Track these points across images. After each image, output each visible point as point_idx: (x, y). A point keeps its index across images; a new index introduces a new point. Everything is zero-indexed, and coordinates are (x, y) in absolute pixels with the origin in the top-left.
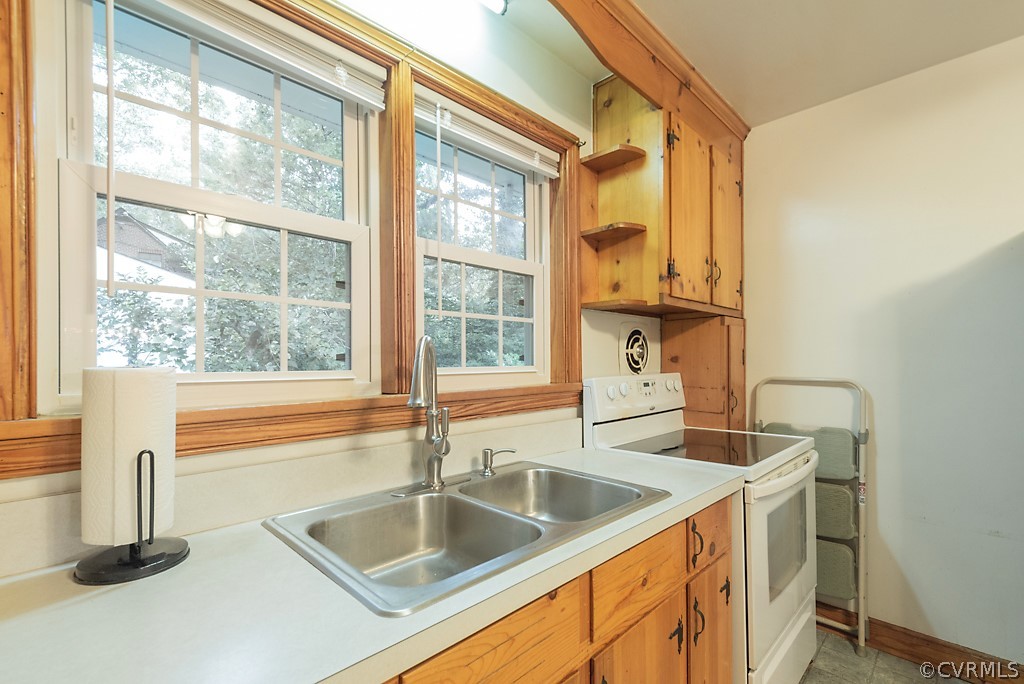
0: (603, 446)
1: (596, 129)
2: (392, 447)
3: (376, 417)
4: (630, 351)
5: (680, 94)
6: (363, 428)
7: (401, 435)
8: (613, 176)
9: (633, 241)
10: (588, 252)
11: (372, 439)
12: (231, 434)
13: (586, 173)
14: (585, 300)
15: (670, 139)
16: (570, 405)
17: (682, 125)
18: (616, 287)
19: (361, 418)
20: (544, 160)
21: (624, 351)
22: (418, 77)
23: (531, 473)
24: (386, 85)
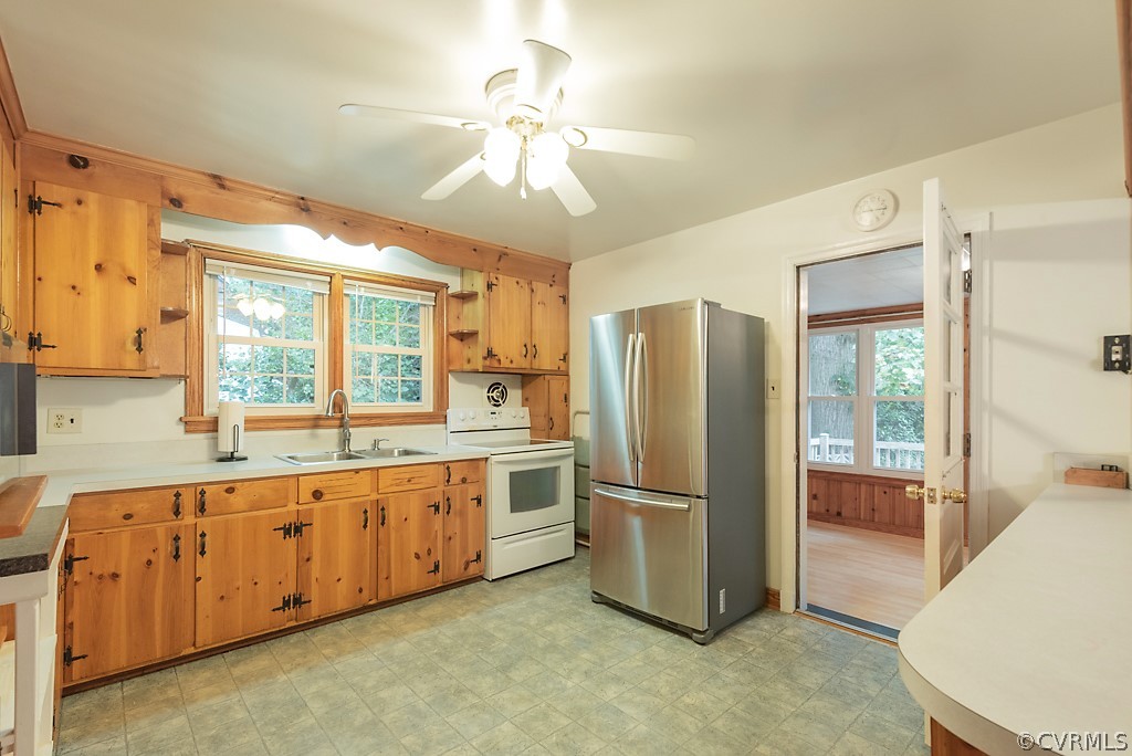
0: (455, 444)
1: (462, 276)
2: (330, 435)
3: (322, 422)
4: (490, 394)
5: (499, 260)
6: (316, 426)
7: (336, 430)
8: (468, 301)
9: (470, 340)
10: (455, 343)
11: (321, 431)
12: (262, 425)
13: (453, 302)
14: (451, 368)
15: (490, 286)
16: (439, 423)
17: (500, 277)
18: (469, 361)
19: (316, 422)
20: (423, 297)
21: (486, 394)
22: (344, 277)
23: (396, 451)
24: (330, 283)
